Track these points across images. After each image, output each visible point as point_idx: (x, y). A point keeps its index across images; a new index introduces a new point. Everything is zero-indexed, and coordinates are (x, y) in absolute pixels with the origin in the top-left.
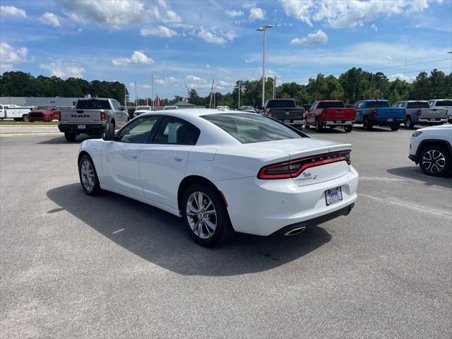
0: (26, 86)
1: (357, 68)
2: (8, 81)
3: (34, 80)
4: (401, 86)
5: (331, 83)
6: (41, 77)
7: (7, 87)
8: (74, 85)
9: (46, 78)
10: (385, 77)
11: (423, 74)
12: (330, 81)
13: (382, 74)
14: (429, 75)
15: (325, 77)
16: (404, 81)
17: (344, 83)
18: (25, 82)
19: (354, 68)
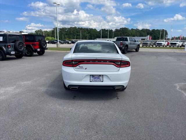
0: (126, 33)
2: (121, 31)
3: (130, 31)
6: (132, 29)
7: (120, 34)
8: (144, 32)
9: (134, 29)
18: (126, 31)
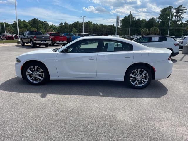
1: (36, 18)
4: (54, 28)
5: (25, 24)
10: (48, 23)
11: (61, 23)
12: (24, 23)
13: (46, 22)
14: (64, 24)
15: (21, 21)
16: (54, 26)
17: (31, 24)
19: (35, 18)
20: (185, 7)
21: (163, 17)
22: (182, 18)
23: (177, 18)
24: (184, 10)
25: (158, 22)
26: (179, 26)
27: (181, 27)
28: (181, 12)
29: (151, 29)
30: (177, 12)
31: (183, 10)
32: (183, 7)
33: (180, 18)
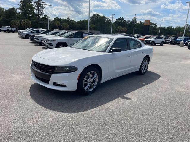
20: (44, 2)
21: (24, 9)
22: (43, 12)
23: (38, 12)
24: (44, 5)
25: (20, 13)
26: (41, 20)
27: (43, 21)
28: (41, 7)
29: (22, 21)
30: (38, 6)
31: (42, 5)
32: (42, 2)
33: (41, 12)
